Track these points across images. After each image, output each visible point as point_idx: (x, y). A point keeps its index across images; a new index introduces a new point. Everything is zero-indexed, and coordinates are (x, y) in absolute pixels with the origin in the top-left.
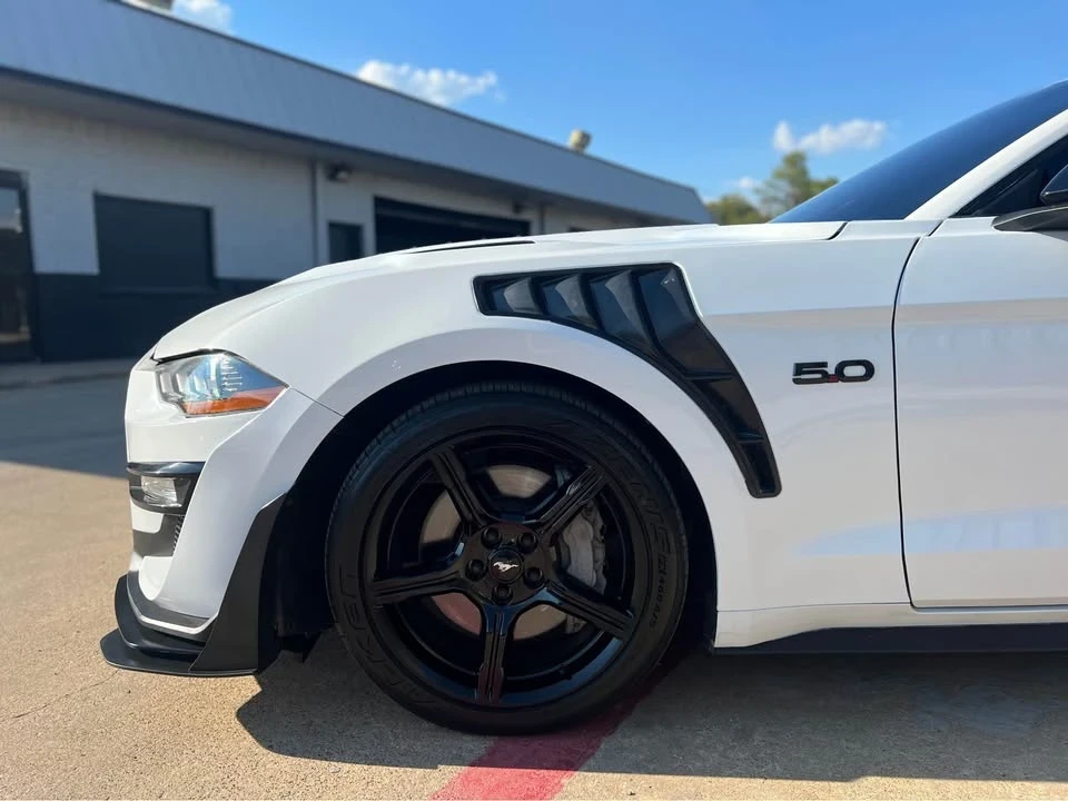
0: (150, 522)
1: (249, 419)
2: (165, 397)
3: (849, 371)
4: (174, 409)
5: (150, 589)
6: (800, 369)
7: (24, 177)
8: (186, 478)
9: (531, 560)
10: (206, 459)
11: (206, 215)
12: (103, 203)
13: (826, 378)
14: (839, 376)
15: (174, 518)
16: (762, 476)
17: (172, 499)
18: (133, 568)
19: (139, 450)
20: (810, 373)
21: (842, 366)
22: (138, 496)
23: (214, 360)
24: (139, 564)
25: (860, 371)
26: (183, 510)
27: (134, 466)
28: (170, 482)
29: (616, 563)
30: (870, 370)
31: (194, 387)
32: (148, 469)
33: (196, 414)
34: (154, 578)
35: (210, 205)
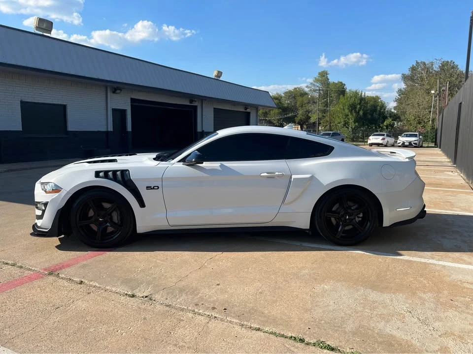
0: (39, 213)
1: (57, 195)
2: (43, 189)
3: (155, 188)
4: (44, 192)
5: (39, 225)
6: (147, 187)
8: (46, 204)
9: (106, 219)
10: (49, 201)
11: (64, 107)
12: (24, 105)
13: (151, 189)
14: (154, 188)
15: (44, 211)
16: (142, 204)
17: (43, 208)
18: (36, 222)
19: (37, 199)
20: (148, 188)
21: (154, 187)
22: (37, 208)
23: (51, 184)
24: (37, 221)
25: (157, 188)
26: (45, 210)
27: (36, 202)
28: (43, 205)
29: (122, 220)
30: (158, 188)
31: (48, 188)
32: (39, 203)
33: (48, 193)
34: (39, 223)
35: (64, 104)
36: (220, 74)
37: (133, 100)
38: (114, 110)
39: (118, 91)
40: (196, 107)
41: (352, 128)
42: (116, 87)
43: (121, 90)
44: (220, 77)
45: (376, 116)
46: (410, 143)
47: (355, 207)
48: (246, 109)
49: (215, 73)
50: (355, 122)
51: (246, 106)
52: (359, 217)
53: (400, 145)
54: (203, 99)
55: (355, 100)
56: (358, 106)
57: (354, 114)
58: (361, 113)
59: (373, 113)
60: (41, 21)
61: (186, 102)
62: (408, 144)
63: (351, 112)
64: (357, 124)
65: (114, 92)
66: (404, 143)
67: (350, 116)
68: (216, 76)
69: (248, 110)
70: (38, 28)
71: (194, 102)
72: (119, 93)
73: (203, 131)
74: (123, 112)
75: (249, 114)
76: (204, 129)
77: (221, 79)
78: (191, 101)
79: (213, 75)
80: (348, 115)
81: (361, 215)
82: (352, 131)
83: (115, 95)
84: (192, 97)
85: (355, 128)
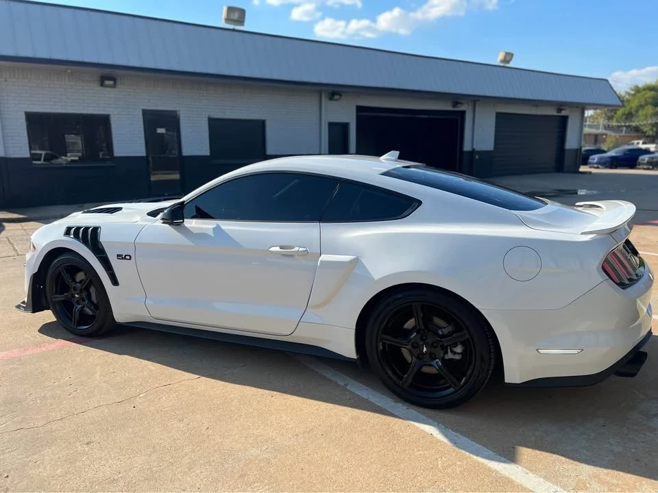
7: (178, 112)
11: (263, 123)
12: (212, 121)
13: (123, 258)
14: (125, 258)
16: (115, 282)
20: (120, 257)
21: (125, 256)
25: (129, 257)
30: (131, 258)
35: (264, 118)
36: (509, 57)
37: (360, 109)
38: (331, 125)
39: (336, 97)
40: (463, 113)
42: (334, 92)
43: (340, 95)
44: (508, 62)
47: (446, 331)
48: (560, 110)
49: (501, 56)
51: (560, 106)
52: (455, 353)
54: (475, 100)
60: (231, 10)
61: (447, 107)
65: (331, 99)
68: (502, 61)
69: (564, 113)
70: (228, 20)
71: (459, 105)
72: (337, 100)
73: (474, 150)
74: (345, 126)
75: (565, 119)
76: (475, 147)
77: (511, 65)
78: (455, 104)
79: (497, 60)
81: (459, 349)
83: (333, 102)
84: (456, 99)
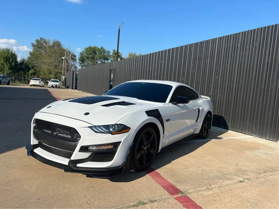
41: (7, 73)
45: (23, 66)
46: (56, 86)
50: (9, 69)
53: (50, 86)
55: (8, 54)
56: (11, 59)
57: (9, 64)
58: (13, 64)
59: (22, 65)
62: (55, 86)
63: (6, 62)
64: (11, 71)
66: (52, 86)
67: (5, 65)
80: (4, 64)
82: (7, 75)
85: (9, 73)
